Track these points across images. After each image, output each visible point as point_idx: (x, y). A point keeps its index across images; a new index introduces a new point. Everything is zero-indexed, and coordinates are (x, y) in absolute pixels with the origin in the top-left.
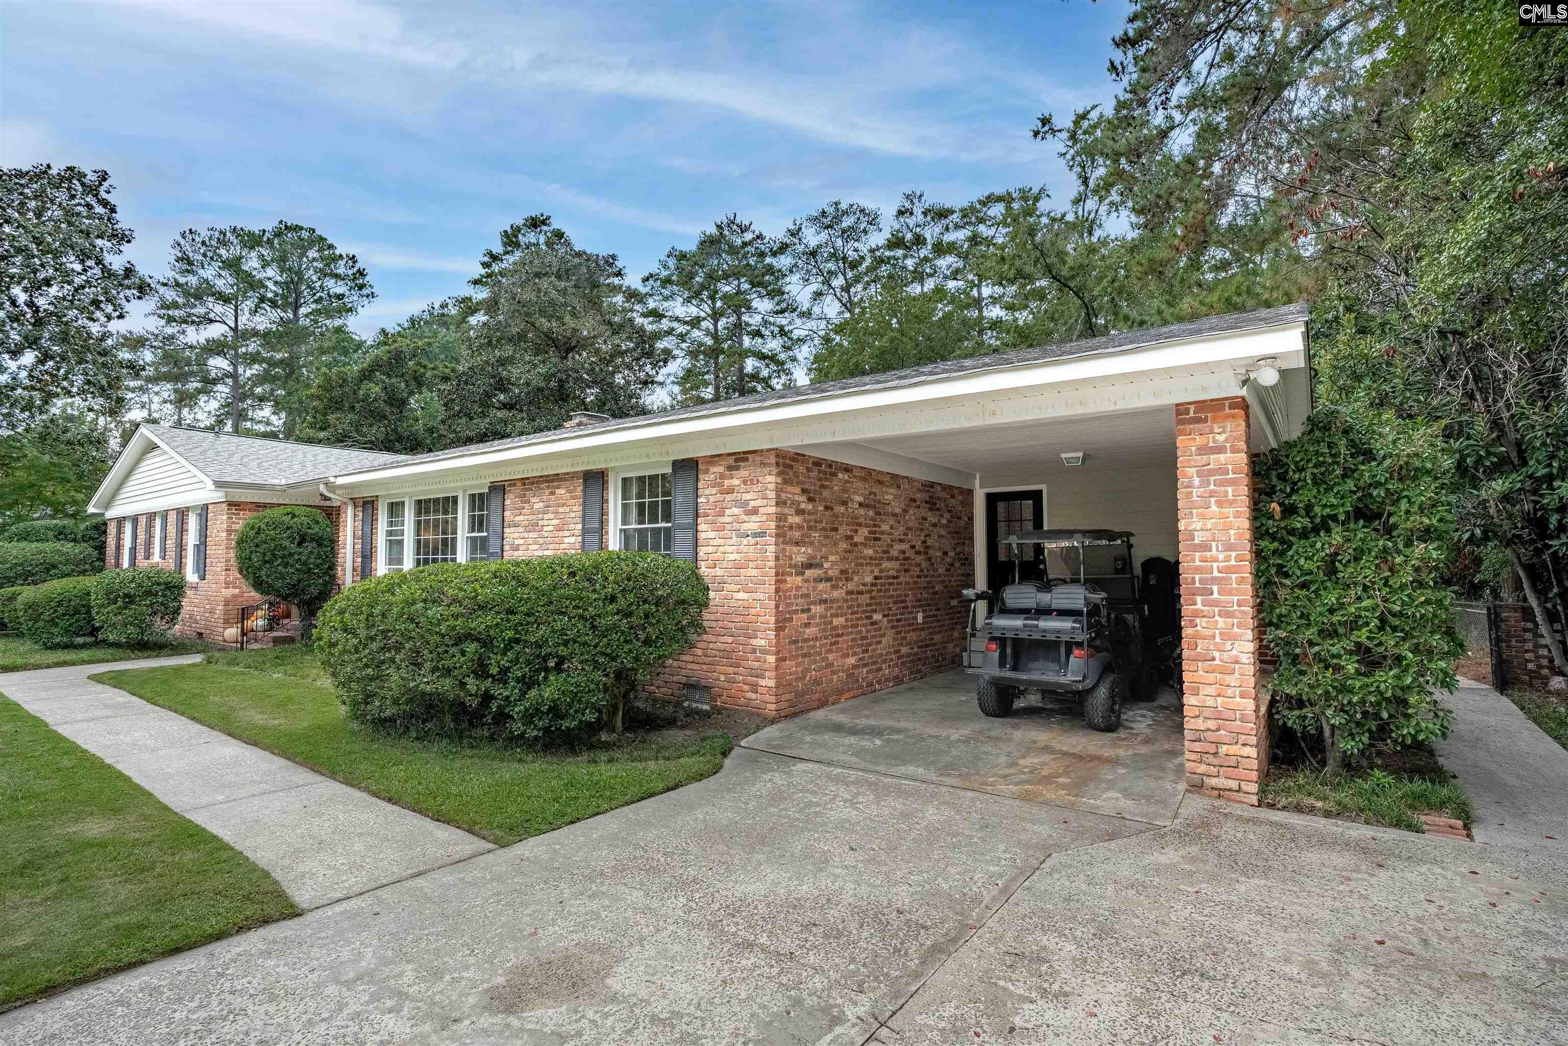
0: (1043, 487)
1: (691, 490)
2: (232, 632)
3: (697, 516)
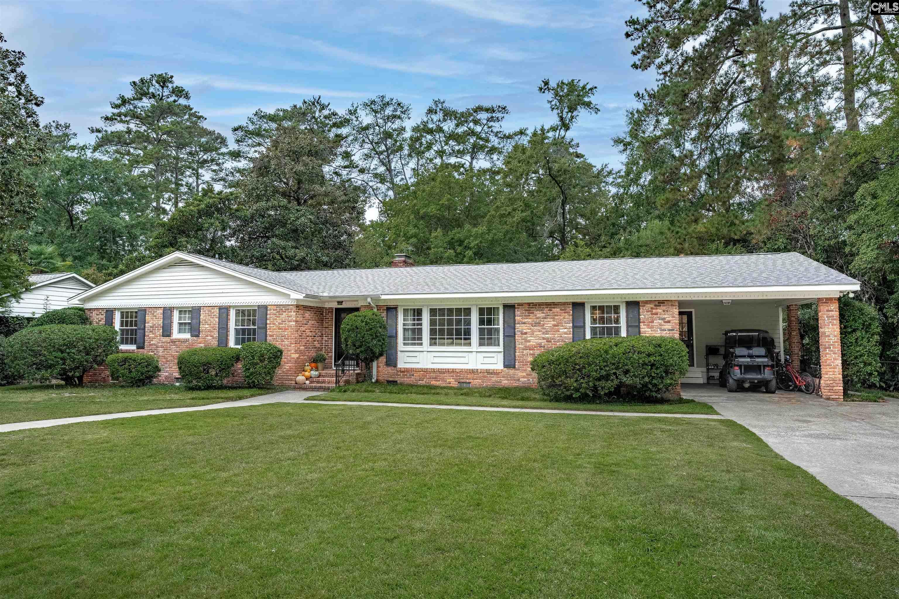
0: (693, 310)
1: (636, 312)
2: (301, 378)
3: (639, 322)
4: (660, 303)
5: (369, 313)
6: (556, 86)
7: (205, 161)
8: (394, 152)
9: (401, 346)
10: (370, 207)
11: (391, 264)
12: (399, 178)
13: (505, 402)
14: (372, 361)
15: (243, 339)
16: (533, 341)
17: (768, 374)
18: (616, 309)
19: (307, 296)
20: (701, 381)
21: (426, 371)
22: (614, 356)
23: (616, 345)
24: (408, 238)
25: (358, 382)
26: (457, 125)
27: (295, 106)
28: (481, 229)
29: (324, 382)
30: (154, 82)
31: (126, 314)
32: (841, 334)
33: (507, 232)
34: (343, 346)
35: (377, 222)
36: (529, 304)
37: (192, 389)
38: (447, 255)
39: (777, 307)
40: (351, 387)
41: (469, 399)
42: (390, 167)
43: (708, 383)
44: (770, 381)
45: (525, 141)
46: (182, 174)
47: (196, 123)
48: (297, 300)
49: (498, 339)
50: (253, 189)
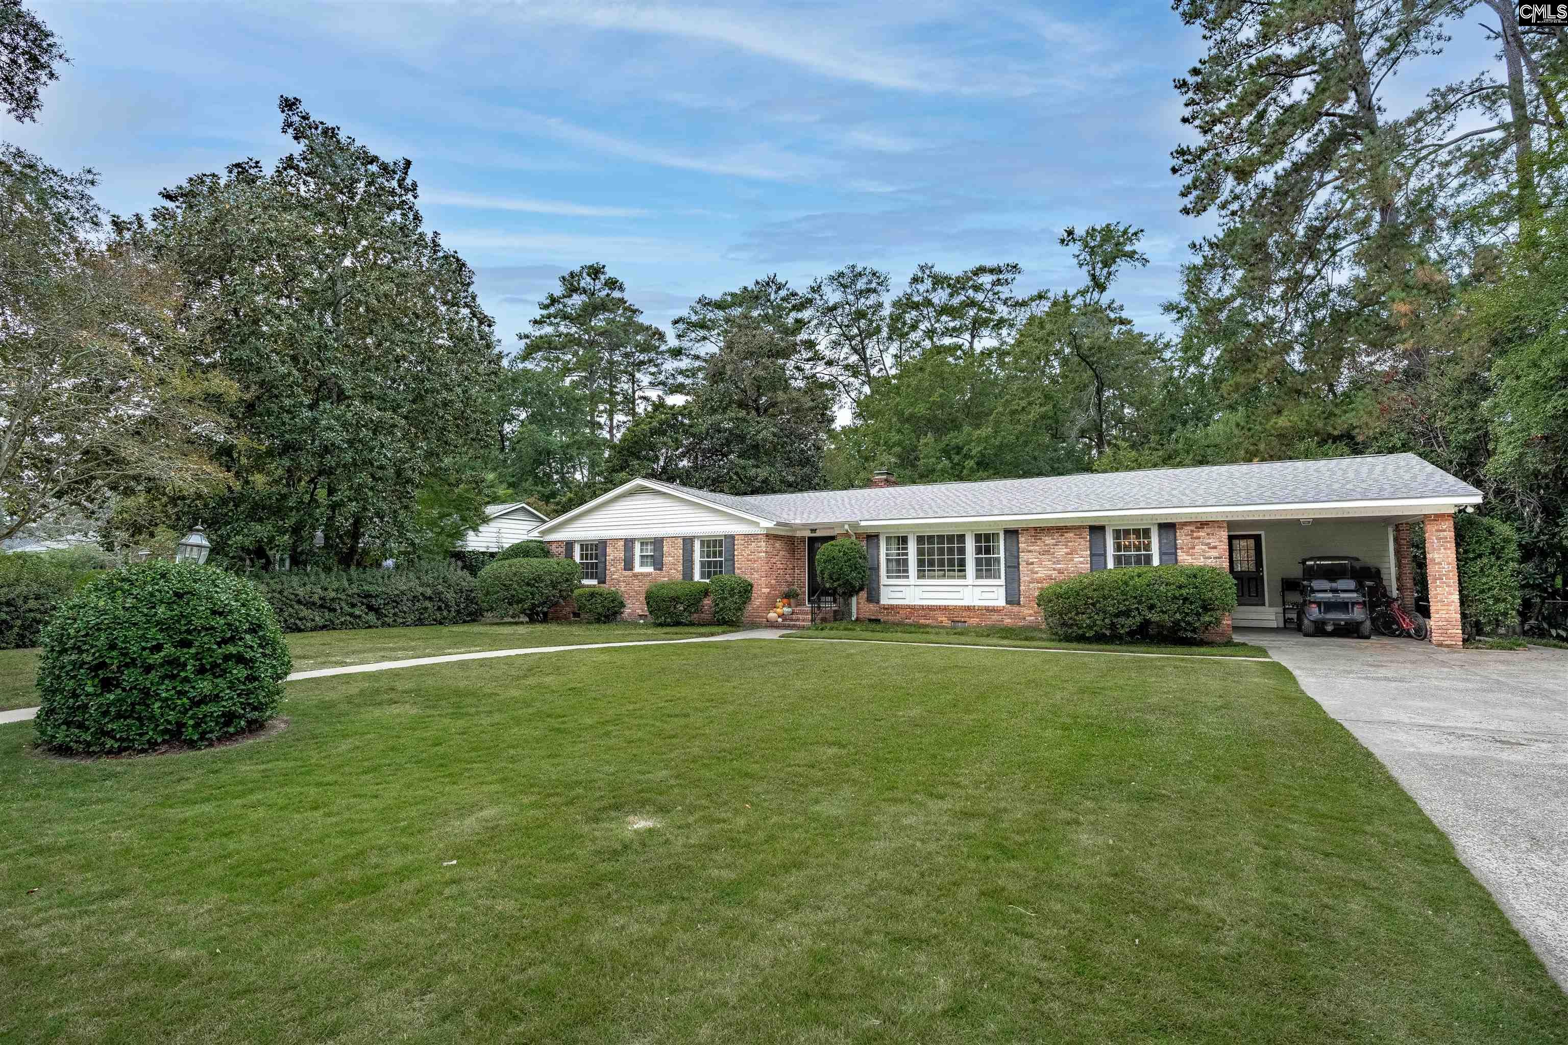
0: (1262, 533)
1: (1171, 537)
2: (772, 615)
3: (1176, 549)
4: (1203, 525)
5: (847, 542)
6: (1084, 234)
7: (642, 363)
8: (870, 335)
9: (884, 580)
10: (841, 407)
11: (868, 483)
12: (877, 369)
13: (1005, 642)
14: (852, 596)
15: (709, 572)
16: (1042, 573)
17: (1358, 614)
18: (1147, 533)
19: (778, 524)
20: (1274, 625)
21: (913, 608)
22: (1135, 588)
23: (1139, 576)
24: (889, 447)
25: (835, 620)
26: (951, 295)
27: (745, 288)
28: (986, 431)
29: (798, 620)
30: (585, 275)
31: (584, 546)
32: (1458, 559)
33: (1021, 433)
34: (819, 579)
35: (849, 427)
36: (1035, 529)
37: (661, 625)
38: (939, 466)
39: (1386, 527)
40: (829, 625)
41: (963, 639)
42: (865, 354)
43: (1285, 628)
44: (1362, 623)
45: (1045, 306)
46: (616, 380)
47: (630, 318)
48: (767, 528)
49: (999, 570)
50: (707, 400)
